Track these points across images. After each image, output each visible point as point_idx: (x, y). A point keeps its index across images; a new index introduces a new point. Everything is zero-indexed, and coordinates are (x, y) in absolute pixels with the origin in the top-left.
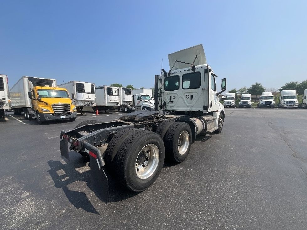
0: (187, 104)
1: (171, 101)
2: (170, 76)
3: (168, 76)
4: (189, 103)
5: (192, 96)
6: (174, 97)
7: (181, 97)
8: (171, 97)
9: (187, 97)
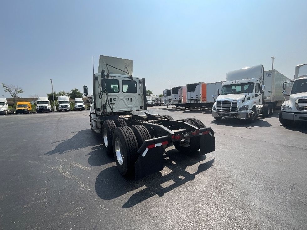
0: (128, 105)
1: (111, 103)
2: (109, 78)
3: (105, 77)
4: (129, 105)
5: (131, 99)
6: (115, 99)
7: (122, 99)
8: (111, 99)
9: (127, 99)
